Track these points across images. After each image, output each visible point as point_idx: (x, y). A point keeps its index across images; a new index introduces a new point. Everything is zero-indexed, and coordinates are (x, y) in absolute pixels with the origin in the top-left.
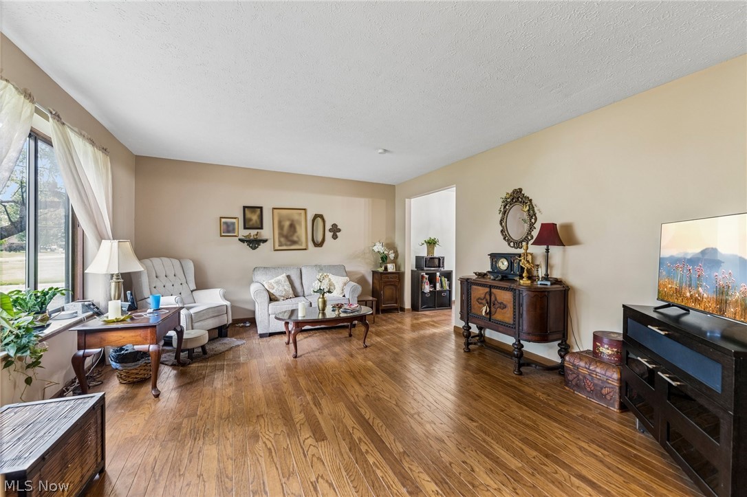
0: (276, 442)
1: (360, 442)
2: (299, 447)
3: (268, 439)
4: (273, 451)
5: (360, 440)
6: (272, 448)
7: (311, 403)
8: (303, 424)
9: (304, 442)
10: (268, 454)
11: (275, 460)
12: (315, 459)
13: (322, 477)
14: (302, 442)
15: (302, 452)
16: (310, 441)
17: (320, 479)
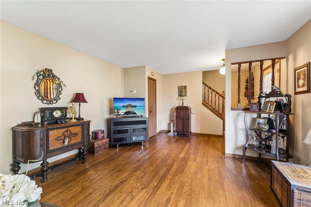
0: (200, 192)
1: (171, 175)
2: (192, 184)
3: (203, 195)
4: (202, 189)
5: (170, 176)
6: (202, 190)
7: (171, 203)
8: (184, 193)
9: (189, 186)
10: (205, 188)
11: (202, 185)
12: (189, 179)
13: (191, 174)
14: (190, 186)
15: (192, 183)
16: (187, 184)
17: (192, 174)
